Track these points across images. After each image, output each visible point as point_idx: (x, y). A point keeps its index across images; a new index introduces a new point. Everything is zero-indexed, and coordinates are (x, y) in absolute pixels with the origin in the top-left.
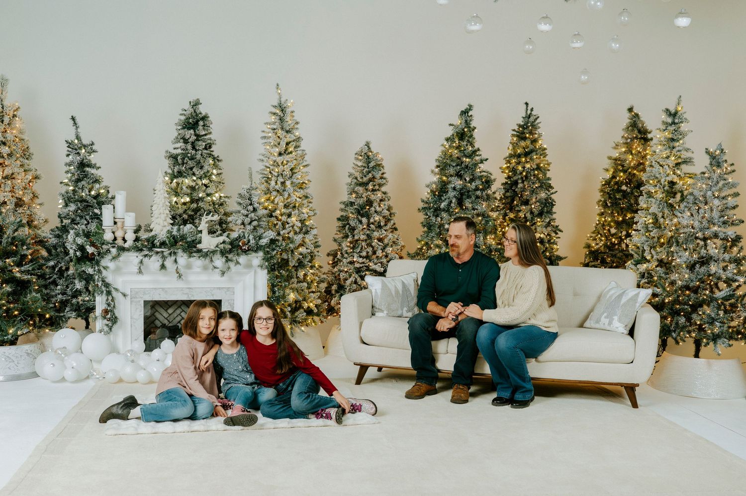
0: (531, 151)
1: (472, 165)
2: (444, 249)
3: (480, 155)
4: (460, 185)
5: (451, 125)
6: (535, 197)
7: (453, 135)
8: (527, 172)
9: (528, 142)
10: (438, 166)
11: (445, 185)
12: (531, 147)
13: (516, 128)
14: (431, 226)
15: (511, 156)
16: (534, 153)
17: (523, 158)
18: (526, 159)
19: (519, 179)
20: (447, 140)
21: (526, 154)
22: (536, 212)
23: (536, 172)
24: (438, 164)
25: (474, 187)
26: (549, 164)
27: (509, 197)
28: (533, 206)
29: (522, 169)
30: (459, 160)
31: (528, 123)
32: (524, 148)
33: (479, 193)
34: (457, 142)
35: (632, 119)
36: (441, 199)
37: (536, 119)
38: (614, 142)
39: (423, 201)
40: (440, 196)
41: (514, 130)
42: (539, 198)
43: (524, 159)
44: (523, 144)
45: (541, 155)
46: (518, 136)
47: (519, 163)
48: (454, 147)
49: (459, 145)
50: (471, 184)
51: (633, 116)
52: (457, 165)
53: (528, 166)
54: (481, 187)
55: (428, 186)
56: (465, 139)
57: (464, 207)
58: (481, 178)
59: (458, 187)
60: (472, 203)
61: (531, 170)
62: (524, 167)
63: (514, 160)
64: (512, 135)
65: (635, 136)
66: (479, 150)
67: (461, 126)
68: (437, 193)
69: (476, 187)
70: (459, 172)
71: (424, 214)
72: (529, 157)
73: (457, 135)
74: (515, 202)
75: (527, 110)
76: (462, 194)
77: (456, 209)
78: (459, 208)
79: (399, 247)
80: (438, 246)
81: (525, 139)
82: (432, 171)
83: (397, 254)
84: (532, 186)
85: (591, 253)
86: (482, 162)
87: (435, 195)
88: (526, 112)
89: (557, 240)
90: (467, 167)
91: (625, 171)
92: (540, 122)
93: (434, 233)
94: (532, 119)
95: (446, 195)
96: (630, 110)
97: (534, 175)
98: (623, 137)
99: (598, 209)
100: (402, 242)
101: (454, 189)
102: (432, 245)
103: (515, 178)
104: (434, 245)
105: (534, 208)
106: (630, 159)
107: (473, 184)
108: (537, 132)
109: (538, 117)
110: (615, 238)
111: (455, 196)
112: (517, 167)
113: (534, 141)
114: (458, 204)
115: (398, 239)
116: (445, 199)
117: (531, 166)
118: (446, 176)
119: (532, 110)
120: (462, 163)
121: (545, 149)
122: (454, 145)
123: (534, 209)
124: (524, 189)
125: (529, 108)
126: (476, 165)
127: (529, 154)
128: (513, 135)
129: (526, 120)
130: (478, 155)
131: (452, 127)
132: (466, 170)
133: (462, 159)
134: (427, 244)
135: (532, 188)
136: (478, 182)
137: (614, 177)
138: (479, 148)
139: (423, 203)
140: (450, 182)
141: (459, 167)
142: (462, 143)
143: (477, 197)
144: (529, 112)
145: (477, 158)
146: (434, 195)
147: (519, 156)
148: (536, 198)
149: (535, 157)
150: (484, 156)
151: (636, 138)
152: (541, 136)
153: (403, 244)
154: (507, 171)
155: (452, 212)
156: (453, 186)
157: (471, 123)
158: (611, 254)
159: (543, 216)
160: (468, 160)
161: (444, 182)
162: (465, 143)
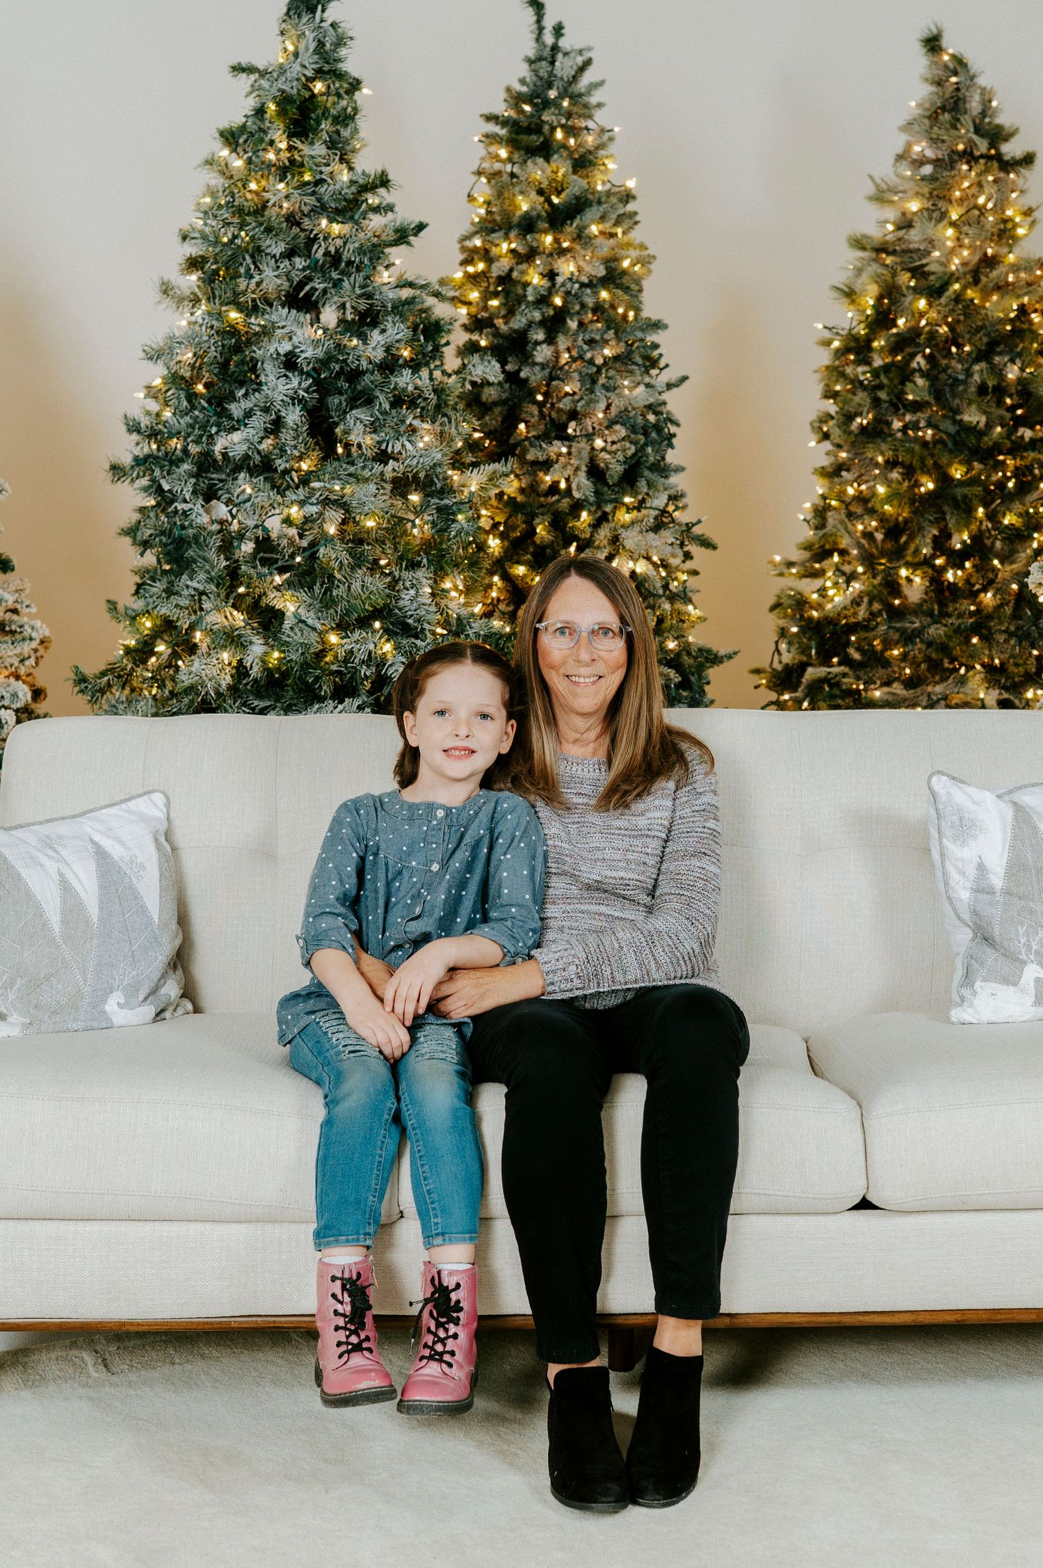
0: (578, 206)
1: (361, 251)
2: (257, 648)
3: (390, 208)
4: (316, 343)
5: (238, 69)
6: (603, 405)
7: (260, 112)
8: (568, 293)
9: (561, 167)
10: (194, 263)
11: (237, 349)
12: (577, 184)
13: (502, 108)
14: (181, 543)
15: (488, 227)
16: (593, 213)
17: (546, 232)
18: (556, 241)
19: (530, 324)
20: (231, 138)
21: (559, 218)
22: (616, 469)
23: (604, 294)
24: (192, 249)
25: (379, 355)
26: (646, 261)
27: (495, 404)
28: (599, 443)
29: (545, 283)
30: (295, 230)
31: (550, 85)
32: (540, 192)
33: (404, 379)
34: (283, 145)
35: (939, 83)
36: (224, 413)
37: (582, 69)
38: (871, 177)
39: (134, 428)
40: (219, 401)
41: (491, 118)
42: (618, 404)
43: (548, 239)
44: (538, 171)
45: (617, 223)
46: (513, 143)
47: (528, 256)
48: (270, 165)
49: (292, 161)
50: (364, 338)
51: (946, 66)
52: (289, 254)
53: (567, 268)
54: (406, 353)
55: (154, 355)
56: (316, 131)
57: (340, 450)
58: (399, 308)
59: (309, 353)
60: (374, 427)
61: (583, 285)
62: (551, 275)
63: (505, 246)
64: (487, 136)
65: (961, 147)
66: (383, 181)
67: (297, 67)
68: (200, 388)
69: (388, 349)
70: (301, 285)
71: (145, 489)
72: (570, 229)
73: (282, 112)
74: (522, 426)
75: (541, 29)
76: (323, 388)
77: (300, 458)
78: (316, 455)
79: (26, 648)
80: (232, 639)
81: (545, 150)
82: (166, 289)
83: (18, 678)
84: (589, 355)
85: (812, 628)
86: (402, 236)
87: (196, 395)
88: (539, 39)
89: (693, 582)
90: (335, 259)
91: (934, 292)
92: (601, 83)
93: (202, 576)
94: (564, 67)
95: (246, 395)
96: (933, 44)
97: (598, 309)
98: (900, 157)
99: (819, 453)
100: (38, 623)
101: (290, 363)
102: (198, 635)
103: (518, 322)
104: (210, 632)
105: (603, 449)
106: (949, 244)
107: (376, 337)
108: (591, 124)
109: (588, 63)
110: (908, 565)
111: (295, 399)
112: (523, 273)
113: (583, 163)
114: (312, 432)
115: (15, 611)
116: (249, 414)
117: (580, 270)
118: (240, 308)
119: (558, 30)
120: (311, 241)
121: (628, 197)
122: (271, 156)
123: (604, 455)
124: (555, 372)
125: (549, 23)
126: (375, 252)
127: (572, 218)
128: (490, 138)
129: (543, 73)
130: (376, 209)
131: (246, 81)
132: (335, 275)
133: (306, 223)
134: (167, 626)
135: (591, 362)
136: (395, 331)
137: (882, 320)
138: (384, 174)
139: (135, 437)
140: (266, 332)
141: (299, 262)
142: (306, 150)
143: (398, 401)
144: (549, 39)
145: (376, 222)
146: (192, 397)
147: (528, 225)
148: (608, 407)
149: (594, 229)
150: (406, 214)
151: (969, 156)
152: (611, 139)
153: (43, 630)
154: (474, 295)
155: (286, 472)
156: (285, 347)
157: (343, 52)
158: (897, 630)
159: (642, 486)
160: (336, 228)
161: (233, 331)
162: (319, 149)
